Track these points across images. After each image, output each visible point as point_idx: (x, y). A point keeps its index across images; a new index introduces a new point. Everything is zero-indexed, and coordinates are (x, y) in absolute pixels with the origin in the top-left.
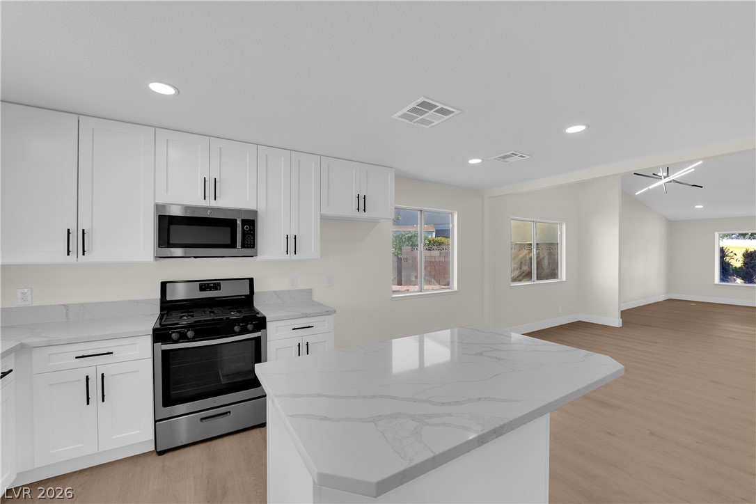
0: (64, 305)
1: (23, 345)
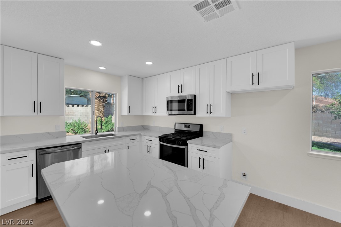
0: (159, 127)
1: (140, 134)
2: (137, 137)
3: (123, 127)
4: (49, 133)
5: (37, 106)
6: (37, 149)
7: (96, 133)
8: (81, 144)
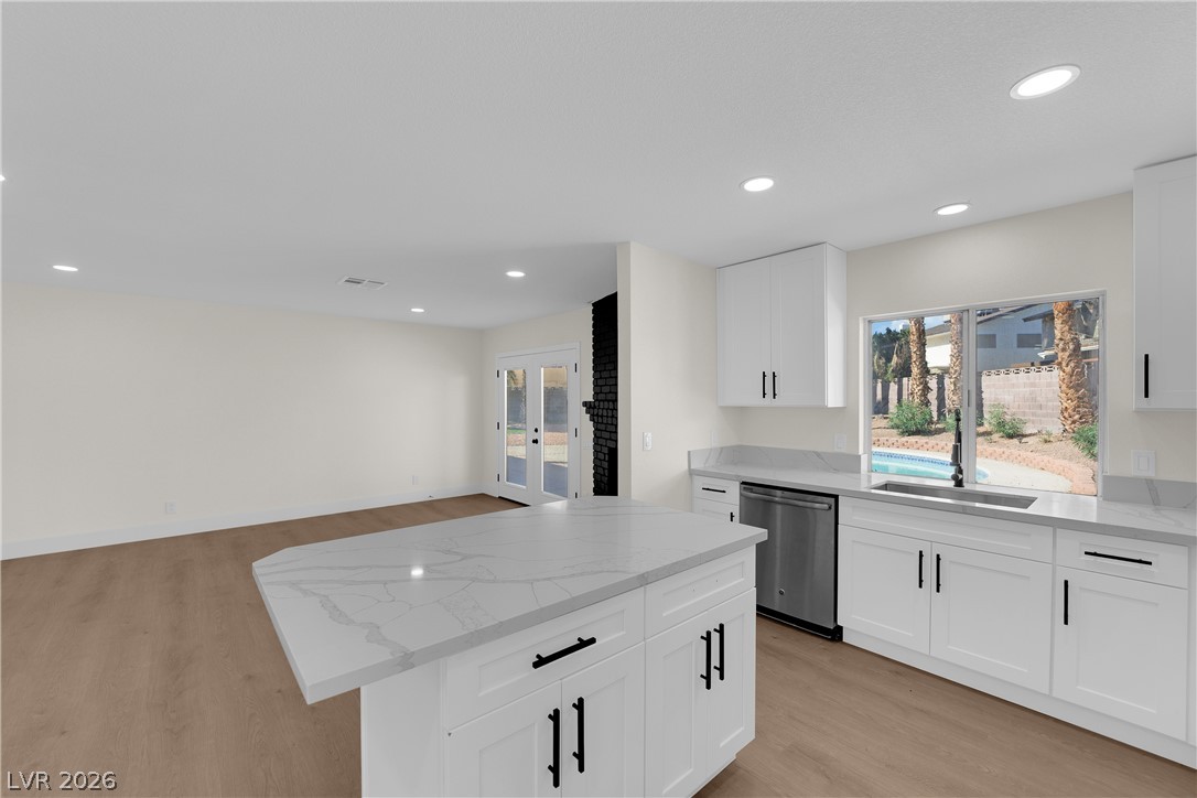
2: (1164, 557)
3: (1150, 481)
4: (818, 455)
5: (770, 384)
6: (743, 483)
7: (959, 483)
8: (836, 497)
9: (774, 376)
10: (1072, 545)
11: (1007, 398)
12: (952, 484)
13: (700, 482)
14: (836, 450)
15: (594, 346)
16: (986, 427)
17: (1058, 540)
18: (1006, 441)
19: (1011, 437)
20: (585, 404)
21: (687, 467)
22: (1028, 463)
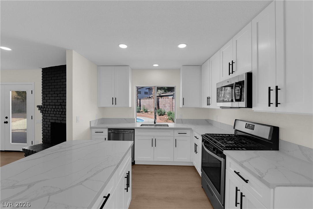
0: (221, 123)
1: (191, 128)
2: (188, 132)
3: (181, 119)
4: (125, 119)
5: (114, 101)
6: (109, 129)
7: (155, 123)
8: (134, 129)
9: (116, 99)
10: (176, 132)
11: (145, 104)
12: (153, 123)
13: (94, 130)
14: (129, 118)
15: (42, 85)
16: (142, 110)
17: (175, 132)
18: (145, 113)
19: (146, 112)
20: (38, 106)
21: (89, 126)
22: (149, 117)
